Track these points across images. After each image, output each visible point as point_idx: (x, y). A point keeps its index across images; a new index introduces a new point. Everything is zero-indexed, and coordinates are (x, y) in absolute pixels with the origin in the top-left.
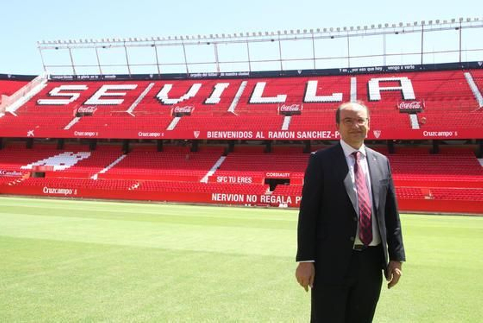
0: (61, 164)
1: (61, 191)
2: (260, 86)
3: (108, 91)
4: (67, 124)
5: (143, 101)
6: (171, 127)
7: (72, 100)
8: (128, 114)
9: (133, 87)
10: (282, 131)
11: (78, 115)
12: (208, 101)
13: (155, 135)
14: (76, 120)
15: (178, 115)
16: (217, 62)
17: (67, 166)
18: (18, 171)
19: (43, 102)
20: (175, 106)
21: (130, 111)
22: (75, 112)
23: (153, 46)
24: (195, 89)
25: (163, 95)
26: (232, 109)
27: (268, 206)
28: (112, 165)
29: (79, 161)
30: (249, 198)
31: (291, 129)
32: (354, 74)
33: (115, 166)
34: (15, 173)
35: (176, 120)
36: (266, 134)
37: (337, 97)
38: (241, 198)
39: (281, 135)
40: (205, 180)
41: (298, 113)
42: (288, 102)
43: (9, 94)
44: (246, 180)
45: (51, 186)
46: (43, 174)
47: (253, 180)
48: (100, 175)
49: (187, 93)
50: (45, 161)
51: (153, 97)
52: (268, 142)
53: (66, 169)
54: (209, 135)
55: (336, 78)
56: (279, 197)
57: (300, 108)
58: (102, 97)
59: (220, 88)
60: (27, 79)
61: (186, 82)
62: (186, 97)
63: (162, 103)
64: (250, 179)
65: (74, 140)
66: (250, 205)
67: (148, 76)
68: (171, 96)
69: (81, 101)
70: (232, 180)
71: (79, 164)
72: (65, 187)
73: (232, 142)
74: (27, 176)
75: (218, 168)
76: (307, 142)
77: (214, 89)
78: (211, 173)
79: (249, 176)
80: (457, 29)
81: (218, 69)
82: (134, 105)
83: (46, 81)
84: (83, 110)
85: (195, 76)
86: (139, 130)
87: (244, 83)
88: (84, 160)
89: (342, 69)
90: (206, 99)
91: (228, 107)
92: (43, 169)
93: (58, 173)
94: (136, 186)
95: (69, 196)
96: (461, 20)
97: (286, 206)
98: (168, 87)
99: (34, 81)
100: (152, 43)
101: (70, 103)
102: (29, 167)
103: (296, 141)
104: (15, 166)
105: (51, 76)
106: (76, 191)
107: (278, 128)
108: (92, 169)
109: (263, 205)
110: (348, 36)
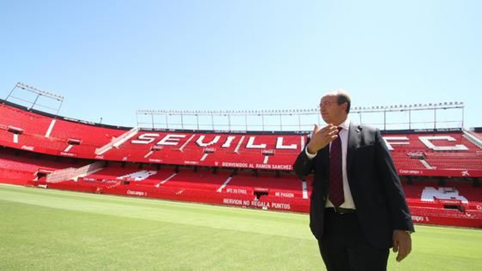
0: (140, 177)
1: (137, 193)
2: (252, 139)
3: (170, 138)
4: (146, 154)
5: (188, 144)
6: (203, 159)
7: (150, 141)
8: (179, 151)
9: (183, 136)
10: (264, 164)
11: (152, 150)
12: (224, 146)
13: (194, 163)
14: (151, 152)
15: (207, 152)
16: (230, 125)
17: (143, 178)
18: (114, 180)
19: (134, 142)
20: (205, 147)
21: (181, 149)
22: (151, 148)
23: (196, 115)
24: (217, 139)
25: (200, 141)
26: (236, 150)
27: (256, 208)
28: (168, 179)
29: (150, 176)
30: (245, 203)
31: (268, 163)
32: (303, 135)
33: (170, 180)
34: (113, 181)
35: (206, 155)
36: (255, 166)
37: (294, 146)
38: (240, 202)
39: (263, 166)
40: (220, 190)
41: (272, 154)
42: (267, 148)
43: (116, 137)
44: (243, 191)
45: (132, 190)
46: (128, 183)
47: (247, 191)
48: (161, 185)
49: (212, 140)
50: (131, 175)
51: (194, 142)
52: (255, 170)
53: (143, 180)
54: (224, 164)
55: (293, 137)
56: (262, 203)
57: (273, 151)
58: (167, 141)
59: (230, 139)
60: (128, 129)
61: (212, 135)
62: (212, 143)
63: (199, 146)
64: (245, 191)
65: (148, 164)
66: (245, 207)
67: (192, 131)
68: (204, 142)
69: (155, 142)
70: (235, 191)
71: (150, 178)
72: (139, 191)
73: (236, 169)
74: (119, 183)
75: (228, 184)
76: (277, 171)
77: (227, 139)
78: (223, 186)
79: (244, 189)
80: (358, 112)
81: (230, 129)
82: (184, 146)
83: (137, 131)
84: (155, 147)
85: (217, 132)
86: (184, 160)
87: (243, 137)
88: (153, 175)
89: (296, 132)
90: (222, 145)
91: (234, 149)
92: (128, 180)
93: (138, 182)
94: (181, 192)
95: (141, 196)
96: (360, 108)
97: (266, 208)
98: (202, 137)
99: (132, 130)
100: (196, 113)
101: (149, 144)
102: (121, 178)
103: (272, 170)
104: (113, 177)
105: (141, 128)
106: (146, 193)
107: (262, 163)
108: (155, 181)
109: (253, 207)
110: (299, 114)
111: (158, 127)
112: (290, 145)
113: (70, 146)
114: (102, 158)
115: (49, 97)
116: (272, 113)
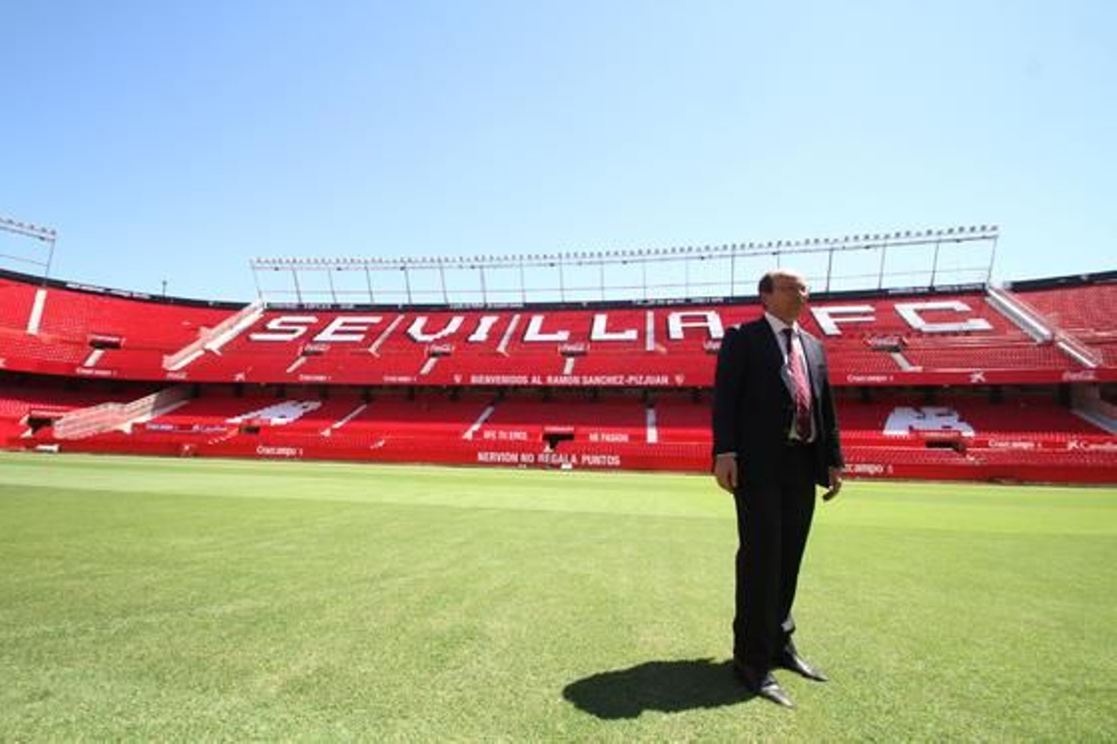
0: (283, 417)
1: (281, 451)
2: (537, 321)
3: (345, 324)
4: (290, 365)
5: (388, 339)
6: (426, 369)
7: (296, 335)
8: (370, 354)
9: (376, 320)
10: (563, 375)
11: (304, 354)
12: (473, 338)
13: (404, 379)
14: (302, 360)
15: (434, 355)
16: (484, 291)
17: (290, 419)
18: (222, 426)
19: (256, 337)
20: (430, 344)
21: (372, 350)
22: (301, 349)
23: (402, 268)
24: (456, 323)
25: (416, 330)
26: (501, 349)
27: (548, 467)
28: (349, 418)
29: (305, 414)
30: (524, 458)
31: (575, 372)
32: (651, 307)
33: (352, 420)
34: (218, 429)
35: (432, 361)
36: (544, 379)
37: (631, 335)
38: (514, 457)
39: (563, 381)
40: (468, 435)
41: (583, 354)
42: (571, 341)
43: (210, 326)
44: (519, 435)
45: (267, 445)
46: (256, 430)
47: (529, 435)
48: (333, 431)
49: (445, 327)
50: (260, 412)
51: (402, 334)
52: (546, 389)
53: (288, 423)
54: (475, 380)
55: (628, 312)
56: (561, 456)
57: (586, 346)
58: (337, 332)
59: (487, 322)
60: (236, 308)
61: (445, 314)
62: (445, 332)
63: (414, 341)
64: (525, 434)
65: (300, 385)
66: (525, 466)
67: (396, 306)
68: (425, 331)
69: (309, 337)
70: (503, 435)
71: (306, 416)
72: (285, 445)
73: (503, 388)
74: (234, 432)
75: (486, 421)
76: (595, 388)
77: (478, 323)
78: (476, 427)
79: (523, 431)
80: (774, 254)
81: (485, 299)
82: (378, 343)
83: (261, 310)
84: (310, 348)
85: (456, 307)
86: (384, 374)
87: (517, 317)
88: (312, 411)
89: (637, 302)
90: (469, 335)
91: (497, 345)
92: (256, 423)
93: (278, 428)
94: (381, 444)
95: (291, 458)
96: (780, 243)
97: (570, 466)
98: (420, 322)
99: (246, 310)
100: (402, 265)
101: (295, 340)
102: (238, 420)
103: (581, 388)
104: (217, 420)
105: (268, 305)
106: (301, 452)
107: (559, 372)
108: (322, 423)
109: (543, 466)
110: (644, 261)
111: (310, 300)
112: (622, 331)
113: (98, 353)
114: (183, 376)
115: (14, 231)
116: (582, 260)
